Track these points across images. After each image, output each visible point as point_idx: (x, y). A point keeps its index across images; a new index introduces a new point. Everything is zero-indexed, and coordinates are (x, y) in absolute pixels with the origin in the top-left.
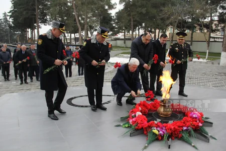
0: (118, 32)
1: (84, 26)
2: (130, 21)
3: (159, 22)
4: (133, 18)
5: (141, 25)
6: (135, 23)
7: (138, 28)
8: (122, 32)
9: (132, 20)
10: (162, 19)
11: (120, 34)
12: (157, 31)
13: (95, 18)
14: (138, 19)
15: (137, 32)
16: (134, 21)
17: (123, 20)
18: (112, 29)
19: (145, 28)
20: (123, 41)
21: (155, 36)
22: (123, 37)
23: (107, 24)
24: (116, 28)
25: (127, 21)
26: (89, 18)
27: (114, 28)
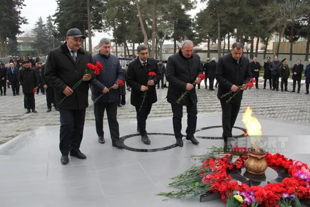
0: (200, 41)
1: (151, 33)
2: (216, 25)
3: (259, 26)
4: (221, 22)
5: (232, 31)
6: (224, 28)
7: (227, 35)
8: (205, 42)
9: (219, 24)
10: (262, 23)
11: (203, 43)
12: (255, 40)
13: (167, 22)
14: (227, 23)
15: (226, 41)
16: (221, 26)
17: (207, 25)
18: (191, 37)
19: (238, 36)
20: (206, 54)
21: (252, 47)
22: (207, 49)
23: (184, 31)
24: (197, 36)
25: (212, 26)
26: (159, 21)
27: (193, 35)
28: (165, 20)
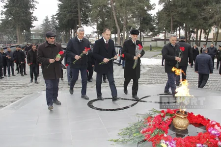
0: (159, 33)
1: (123, 27)
2: (170, 21)
3: (201, 22)
4: (173, 18)
5: (182, 25)
6: (176, 23)
7: (178, 28)
8: (162, 33)
9: (172, 20)
10: (205, 19)
12: (199, 31)
13: (135, 19)
14: (178, 20)
16: (173, 22)
17: (163, 21)
18: (152, 29)
19: (186, 29)
20: (163, 42)
21: (197, 36)
22: (164, 38)
23: (147, 25)
24: (156, 29)
25: (167, 22)
26: (129, 19)
27: (154, 28)
28: (133, 18)
